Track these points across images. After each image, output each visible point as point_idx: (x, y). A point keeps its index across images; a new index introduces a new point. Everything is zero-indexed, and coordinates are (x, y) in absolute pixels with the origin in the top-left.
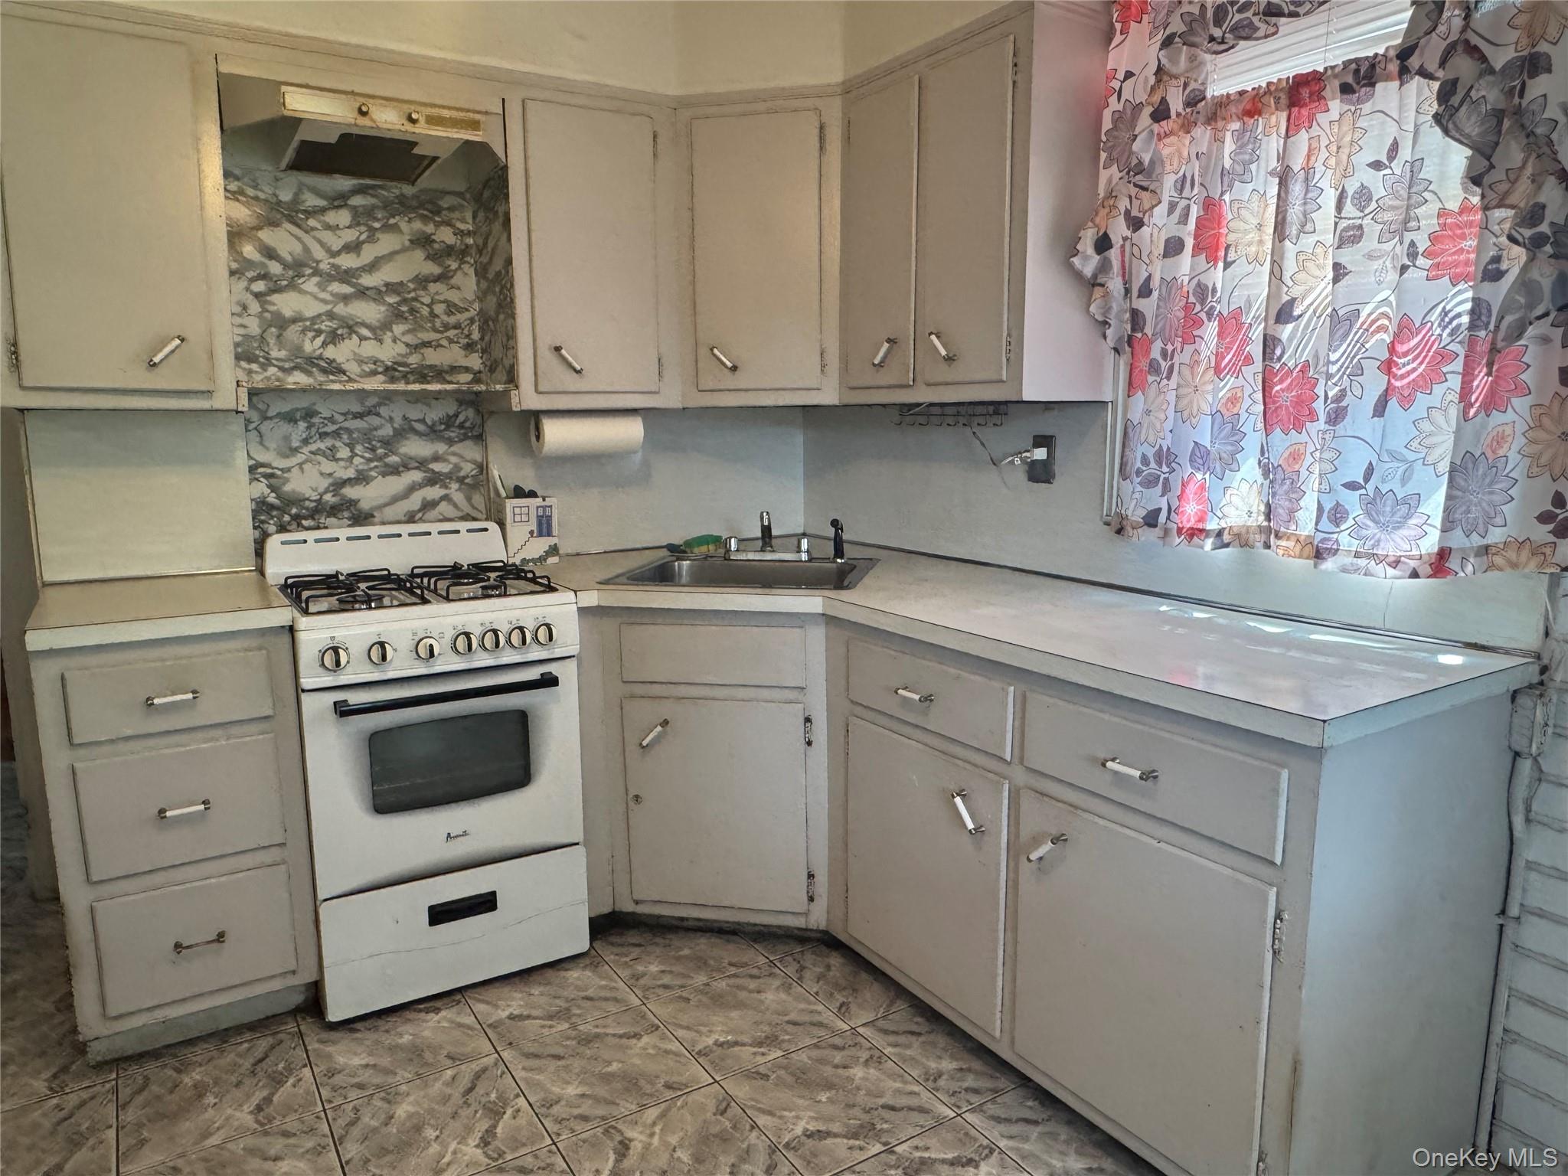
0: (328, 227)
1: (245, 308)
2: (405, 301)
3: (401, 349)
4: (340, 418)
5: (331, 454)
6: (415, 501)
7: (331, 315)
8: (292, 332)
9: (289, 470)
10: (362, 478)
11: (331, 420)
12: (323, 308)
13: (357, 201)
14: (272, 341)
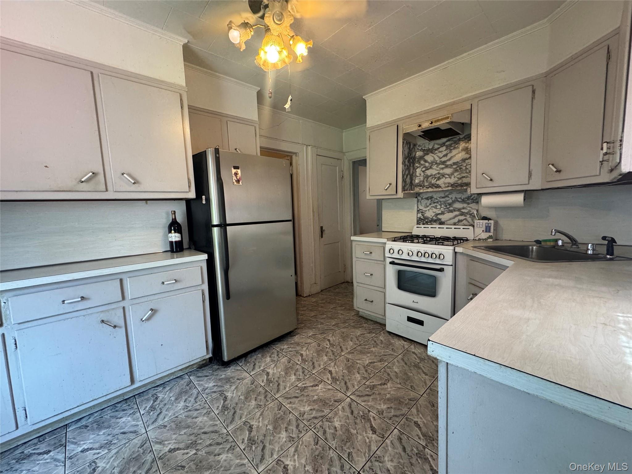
0: (440, 152)
1: (420, 175)
2: (458, 166)
3: (456, 179)
6: (456, 220)
8: (430, 179)
9: (426, 211)
10: (443, 213)
11: (437, 199)
12: (437, 172)
14: (425, 181)
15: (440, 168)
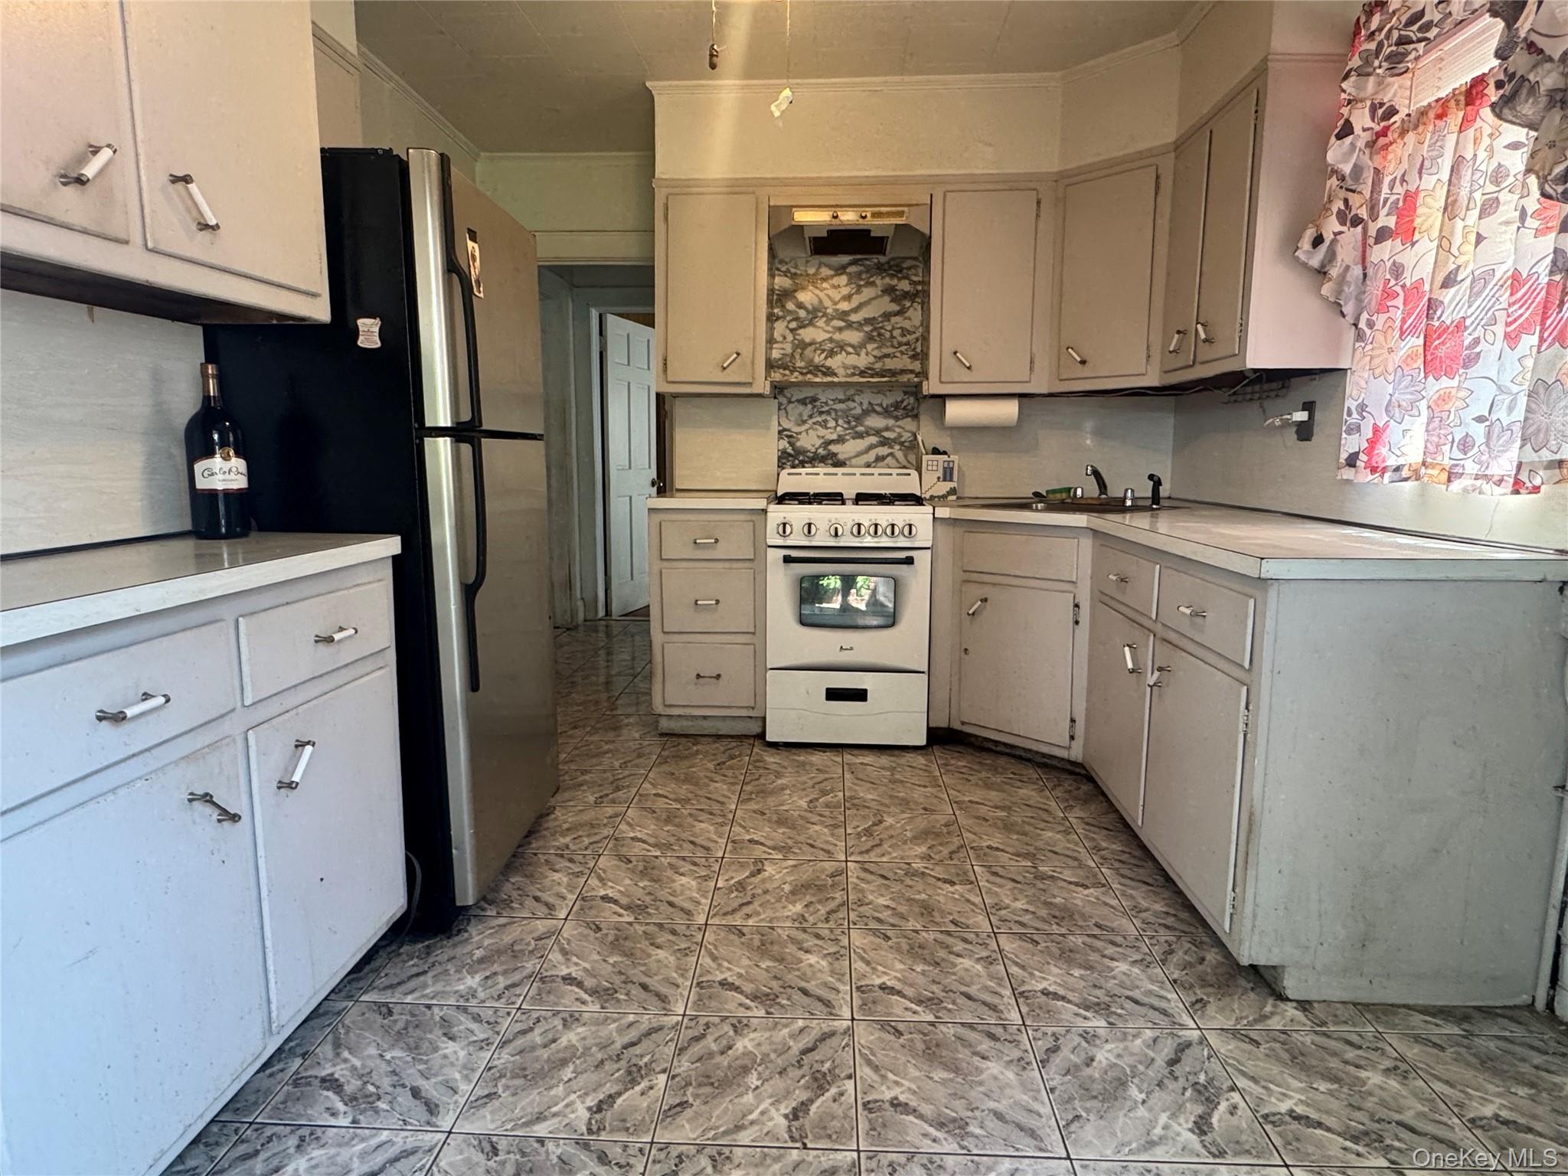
0: (835, 287)
1: (785, 338)
2: (875, 329)
3: (872, 359)
4: (830, 402)
5: (824, 425)
6: (871, 456)
7: (831, 340)
8: (808, 351)
9: (800, 433)
10: (841, 440)
11: (826, 403)
12: (828, 336)
13: (852, 269)
14: (798, 357)
15: (833, 327)
